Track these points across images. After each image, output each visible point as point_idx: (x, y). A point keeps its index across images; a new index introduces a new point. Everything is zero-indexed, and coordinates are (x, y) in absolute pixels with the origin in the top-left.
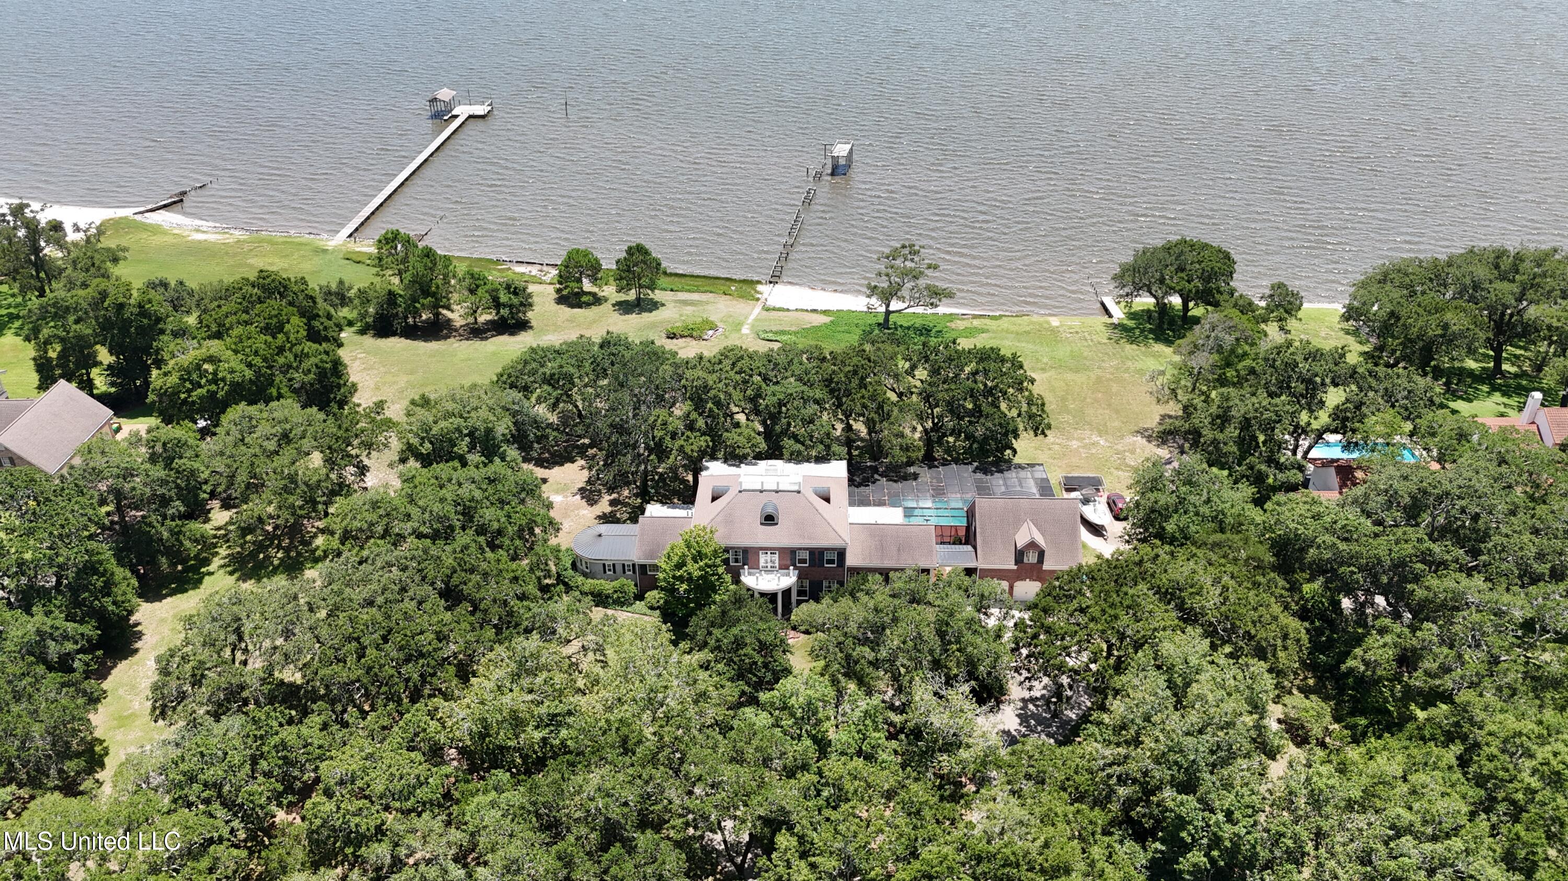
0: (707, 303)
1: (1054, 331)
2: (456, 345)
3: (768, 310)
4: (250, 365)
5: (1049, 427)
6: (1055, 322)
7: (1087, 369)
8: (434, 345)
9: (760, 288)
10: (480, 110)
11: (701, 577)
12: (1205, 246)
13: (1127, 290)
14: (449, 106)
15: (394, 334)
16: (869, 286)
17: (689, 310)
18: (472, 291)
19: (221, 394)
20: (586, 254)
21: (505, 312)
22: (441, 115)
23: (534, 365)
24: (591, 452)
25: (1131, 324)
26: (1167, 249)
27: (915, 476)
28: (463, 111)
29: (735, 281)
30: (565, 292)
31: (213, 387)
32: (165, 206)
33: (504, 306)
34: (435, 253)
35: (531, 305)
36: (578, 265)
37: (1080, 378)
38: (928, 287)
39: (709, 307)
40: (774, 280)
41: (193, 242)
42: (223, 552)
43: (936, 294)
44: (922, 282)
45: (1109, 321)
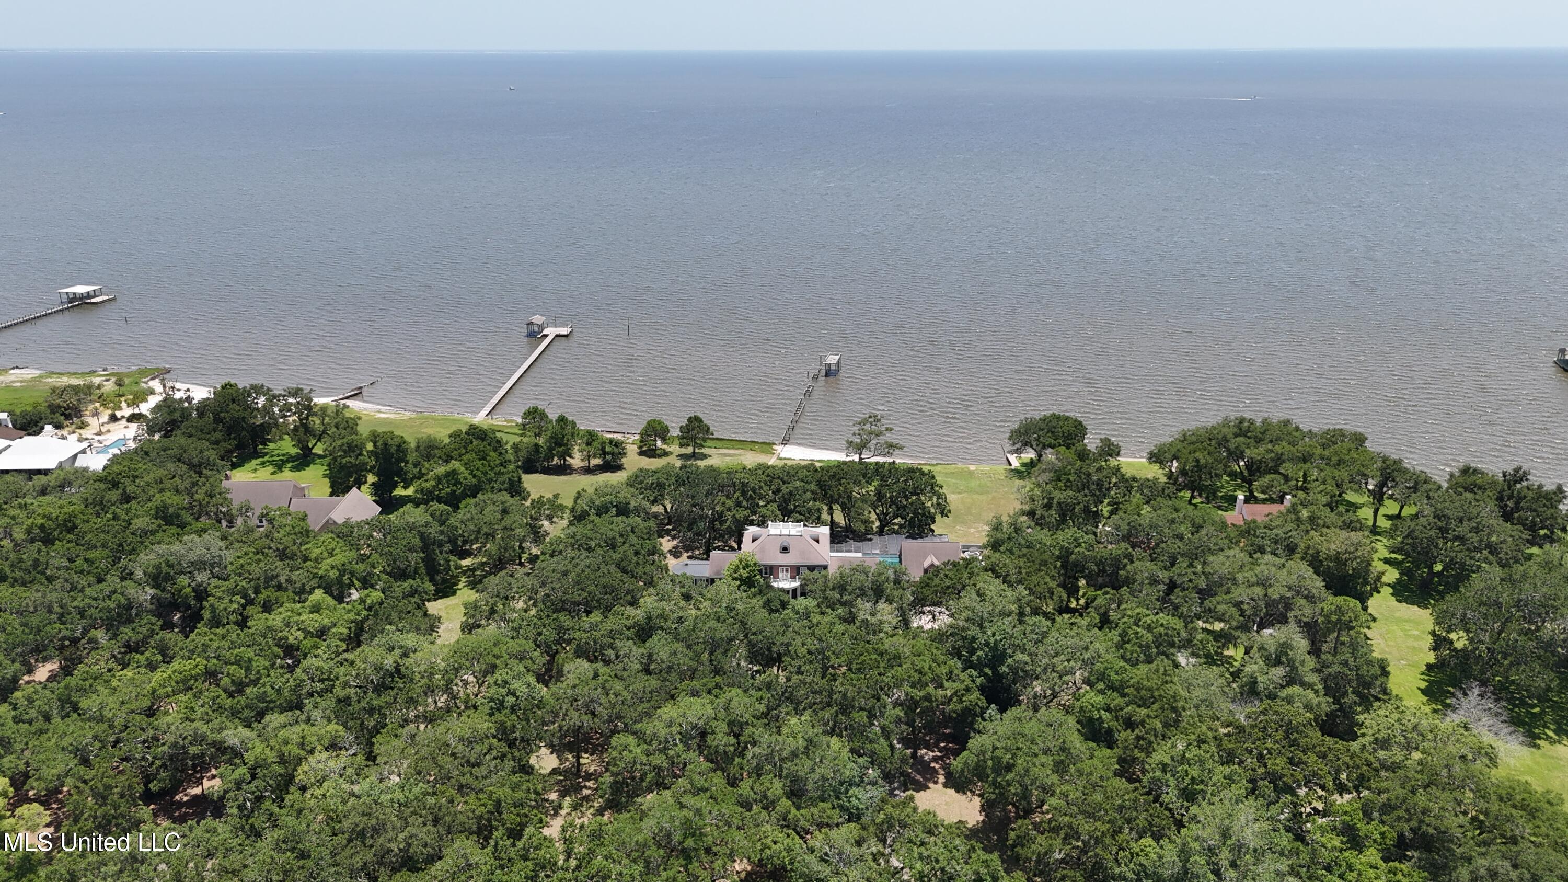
0: (740, 455)
1: (971, 473)
2: (578, 477)
3: (781, 459)
4: (474, 476)
5: (950, 511)
6: (972, 468)
7: (988, 492)
8: (563, 478)
9: (775, 447)
10: (564, 331)
11: (747, 577)
12: (1067, 418)
13: (1018, 446)
14: (542, 327)
15: (536, 472)
16: (847, 442)
17: (728, 459)
18: (588, 444)
19: (458, 492)
20: (660, 423)
21: (609, 457)
22: (535, 335)
23: (641, 478)
24: (673, 533)
25: (1023, 469)
26: (1043, 420)
27: (871, 540)
28: (551, 331)
29: (757, 443)
30: (644, 449)
31: (455, 488)
32: (351, 396)
33: (608, 454)
34: (567, 419)
35: (625, 454)
36: (655, 430)
37: (983, 497)
38: (886, 443)
39: (742, 458)
40: (785, 442)
41: (379, 418)
42: (463, 579)
43: (891, 447)
44: (882, 439)
45: (1009, 467)
